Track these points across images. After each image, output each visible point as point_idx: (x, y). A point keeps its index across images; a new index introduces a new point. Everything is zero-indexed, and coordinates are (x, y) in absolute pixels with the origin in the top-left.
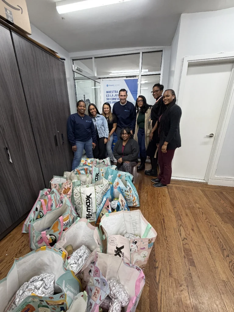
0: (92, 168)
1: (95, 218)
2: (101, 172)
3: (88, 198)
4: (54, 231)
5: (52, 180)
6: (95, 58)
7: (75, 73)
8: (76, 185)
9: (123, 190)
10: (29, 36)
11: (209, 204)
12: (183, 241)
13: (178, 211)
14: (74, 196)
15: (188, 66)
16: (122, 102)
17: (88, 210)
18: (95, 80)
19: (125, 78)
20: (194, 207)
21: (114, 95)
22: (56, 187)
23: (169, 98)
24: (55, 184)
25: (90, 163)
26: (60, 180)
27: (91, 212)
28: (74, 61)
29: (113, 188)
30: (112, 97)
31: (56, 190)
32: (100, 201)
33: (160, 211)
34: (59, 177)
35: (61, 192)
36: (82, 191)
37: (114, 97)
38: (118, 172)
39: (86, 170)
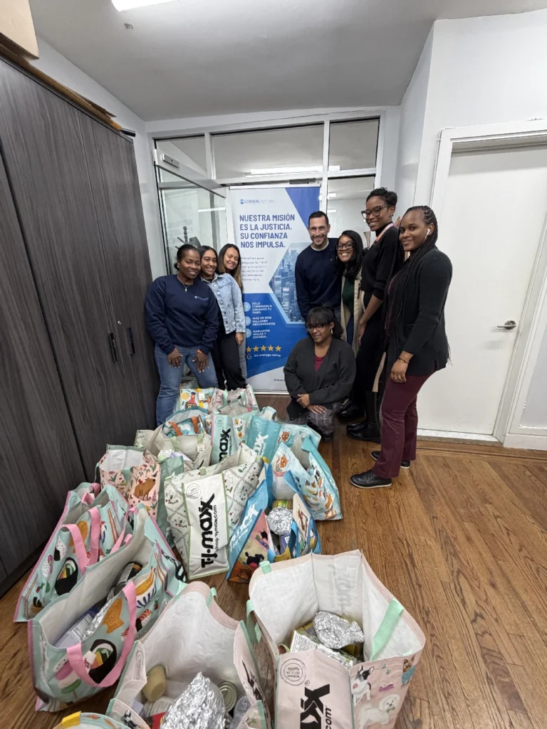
0: (209, 414)
1: (224, 563)
2: (236, 427)
3: (206, 507)
4: (109, 627)
5: (103, 458)
6: (212, 134)
7: (161, 169)
8: (170, 470)
9: (298, 481)
10: (32, 63)
11: (517, 501)
12: (474, 624)
13: (443, 527)
14: (166, 504)
15: (452, 153)
16: (317, 243)
17: (207, 543)
18: (212, 189)
19: (288, 185)
20: (483, 513)
21: (260, 226)
22: (114, 480)
23: (415, 232)
24: (111, 473)
25: (206, 401)
26: (126, 456)
27: (214, 547)
28: (157, 143)
29: (271, 473)
30: (255, 232)
31: (114, 488)
32: (237, 513)
33: (398, 529)
34: (122, 448)
35: (129, 490)
36: (187, 491)
37: (260, 231)
38: (280, 427)
39: (195, 423)
